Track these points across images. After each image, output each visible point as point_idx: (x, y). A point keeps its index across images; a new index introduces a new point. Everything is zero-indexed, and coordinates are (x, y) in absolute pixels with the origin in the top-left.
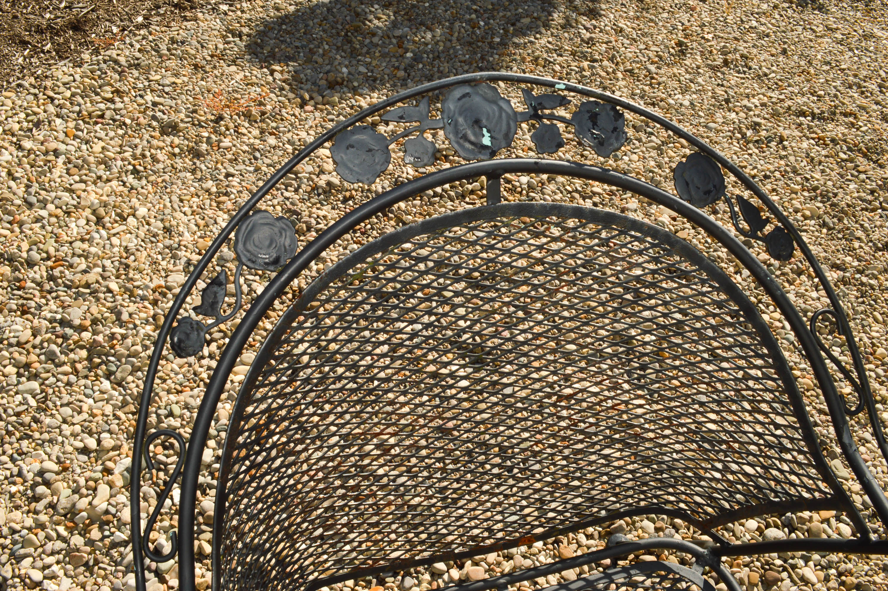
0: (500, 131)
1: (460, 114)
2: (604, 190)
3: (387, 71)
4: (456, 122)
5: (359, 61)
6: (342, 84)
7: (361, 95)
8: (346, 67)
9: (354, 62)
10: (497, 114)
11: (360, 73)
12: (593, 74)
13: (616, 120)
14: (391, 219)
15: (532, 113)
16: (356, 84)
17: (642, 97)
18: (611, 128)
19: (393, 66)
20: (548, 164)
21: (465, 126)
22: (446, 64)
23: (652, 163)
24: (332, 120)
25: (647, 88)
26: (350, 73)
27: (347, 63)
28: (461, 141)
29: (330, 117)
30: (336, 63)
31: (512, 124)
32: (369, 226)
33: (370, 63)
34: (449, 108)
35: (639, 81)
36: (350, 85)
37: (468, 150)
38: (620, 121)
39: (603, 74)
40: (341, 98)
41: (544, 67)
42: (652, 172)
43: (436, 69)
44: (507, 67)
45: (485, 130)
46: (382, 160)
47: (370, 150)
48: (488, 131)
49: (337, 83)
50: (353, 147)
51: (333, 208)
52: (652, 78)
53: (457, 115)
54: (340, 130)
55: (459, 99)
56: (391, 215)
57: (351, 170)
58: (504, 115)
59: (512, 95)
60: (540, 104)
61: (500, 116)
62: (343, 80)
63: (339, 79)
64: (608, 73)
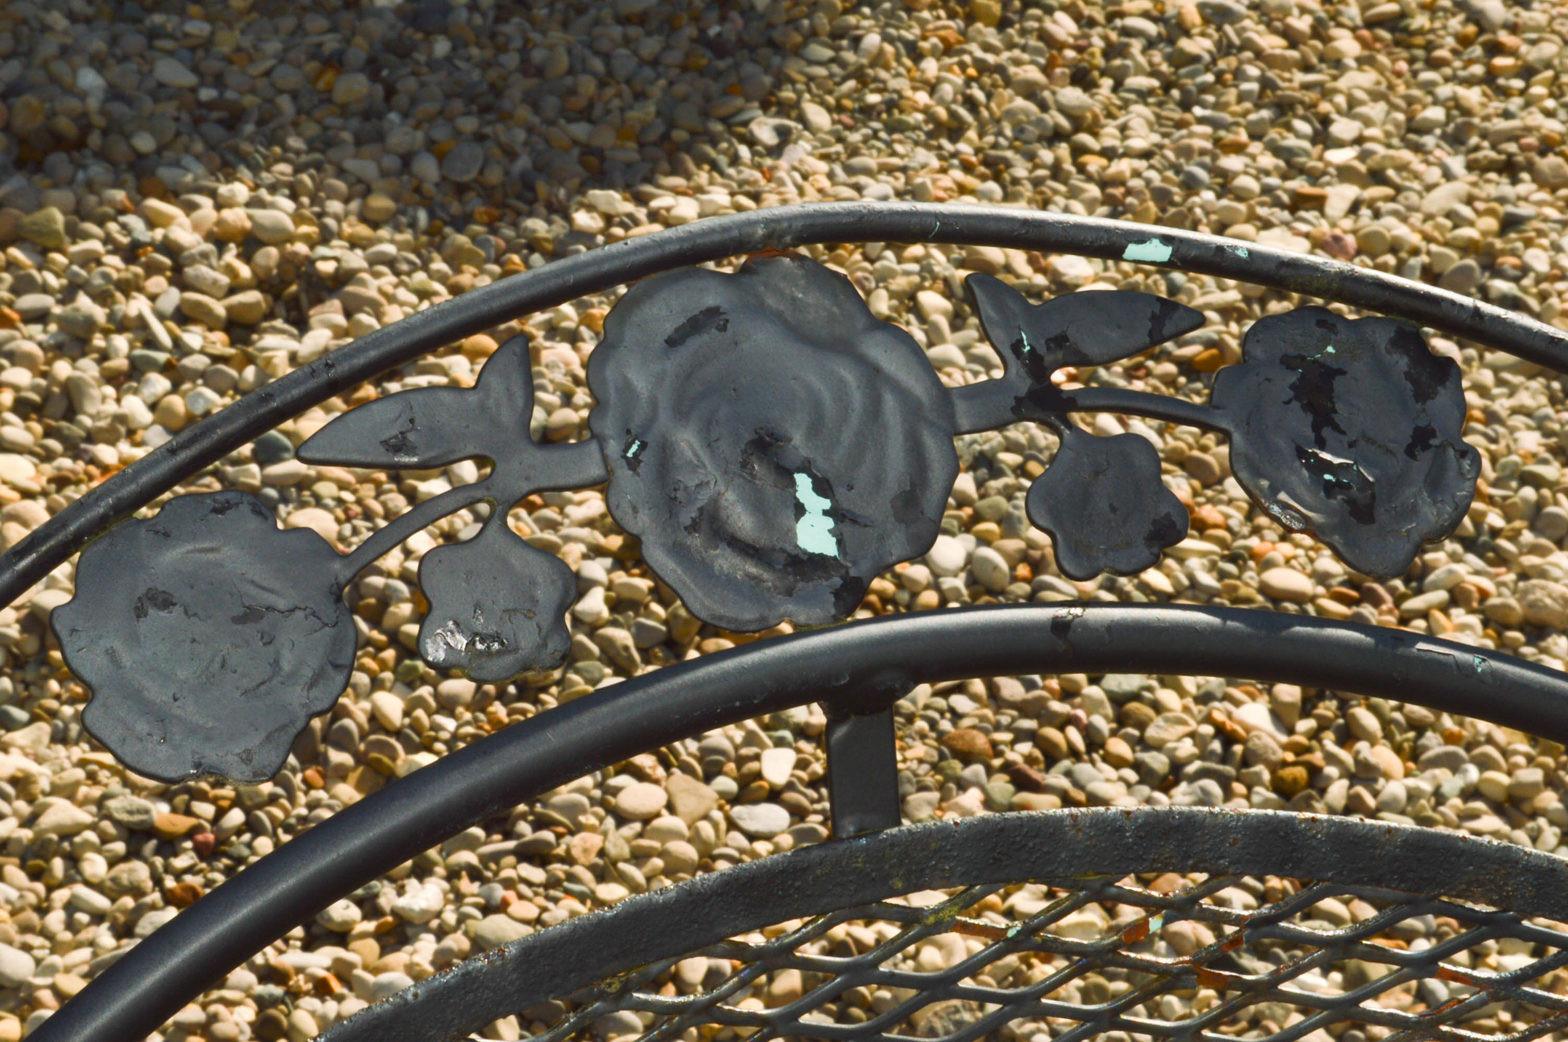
0: (878, 481)
1: (681, 413)
2: (1322, 578)
3: (289, 77)
4: (666, 451)
5: (154, 34)
6: (80, 144)
7: (172, 194)
8: (98, 63)
9: (133, 41)
10: (857, 399)
11: (160, 91)
12: (1225, 48)
13: (1423, 395)
14: (341, 774)
15: (1024, 385)
16: (145, 143)
17: (1456, 140)
18: (1405, 433)
19: (315, 53)
20: (1114, 628)
21: (711, 471)
22: (556, 35)
23: (1531, 441)
24: (41, 317)
25: (1473, 96)
26: (114, 93)
27: (98, 44)
28: (695, 541)
29: (30, 301)
30: (49, 47)
31: (931, 444)
32: (236, 817)
33: (208, 44)
34: (627, 388)
35: (1434, 64)
36: (120, 149)
37: (730, 582)
38: (1443, 397)
39: (1272, 43)
40: (79, 212)
41: (1002, 25)
42: (1537, 481)
43: (511, 60)
44: (837, 35)
45: (803, 482)
46: (314, 661)
47: (250, 615)
48: (822, 487)
49: (58, 142)
50: (166, 603)
51: (60, 738)
52: (1495, 49)
53: (664, 417)
54: (102, 523)
55: (673, 342)
56: (338, 757)
57: (161, 718)
58: (890, 402)
59: (869, 160)
60: (1060, 341)
61: (874, 410)
62: (85, 127)
63: (65, 125)
64: (1292, 38)
